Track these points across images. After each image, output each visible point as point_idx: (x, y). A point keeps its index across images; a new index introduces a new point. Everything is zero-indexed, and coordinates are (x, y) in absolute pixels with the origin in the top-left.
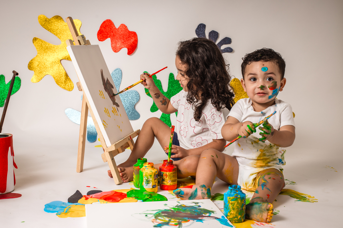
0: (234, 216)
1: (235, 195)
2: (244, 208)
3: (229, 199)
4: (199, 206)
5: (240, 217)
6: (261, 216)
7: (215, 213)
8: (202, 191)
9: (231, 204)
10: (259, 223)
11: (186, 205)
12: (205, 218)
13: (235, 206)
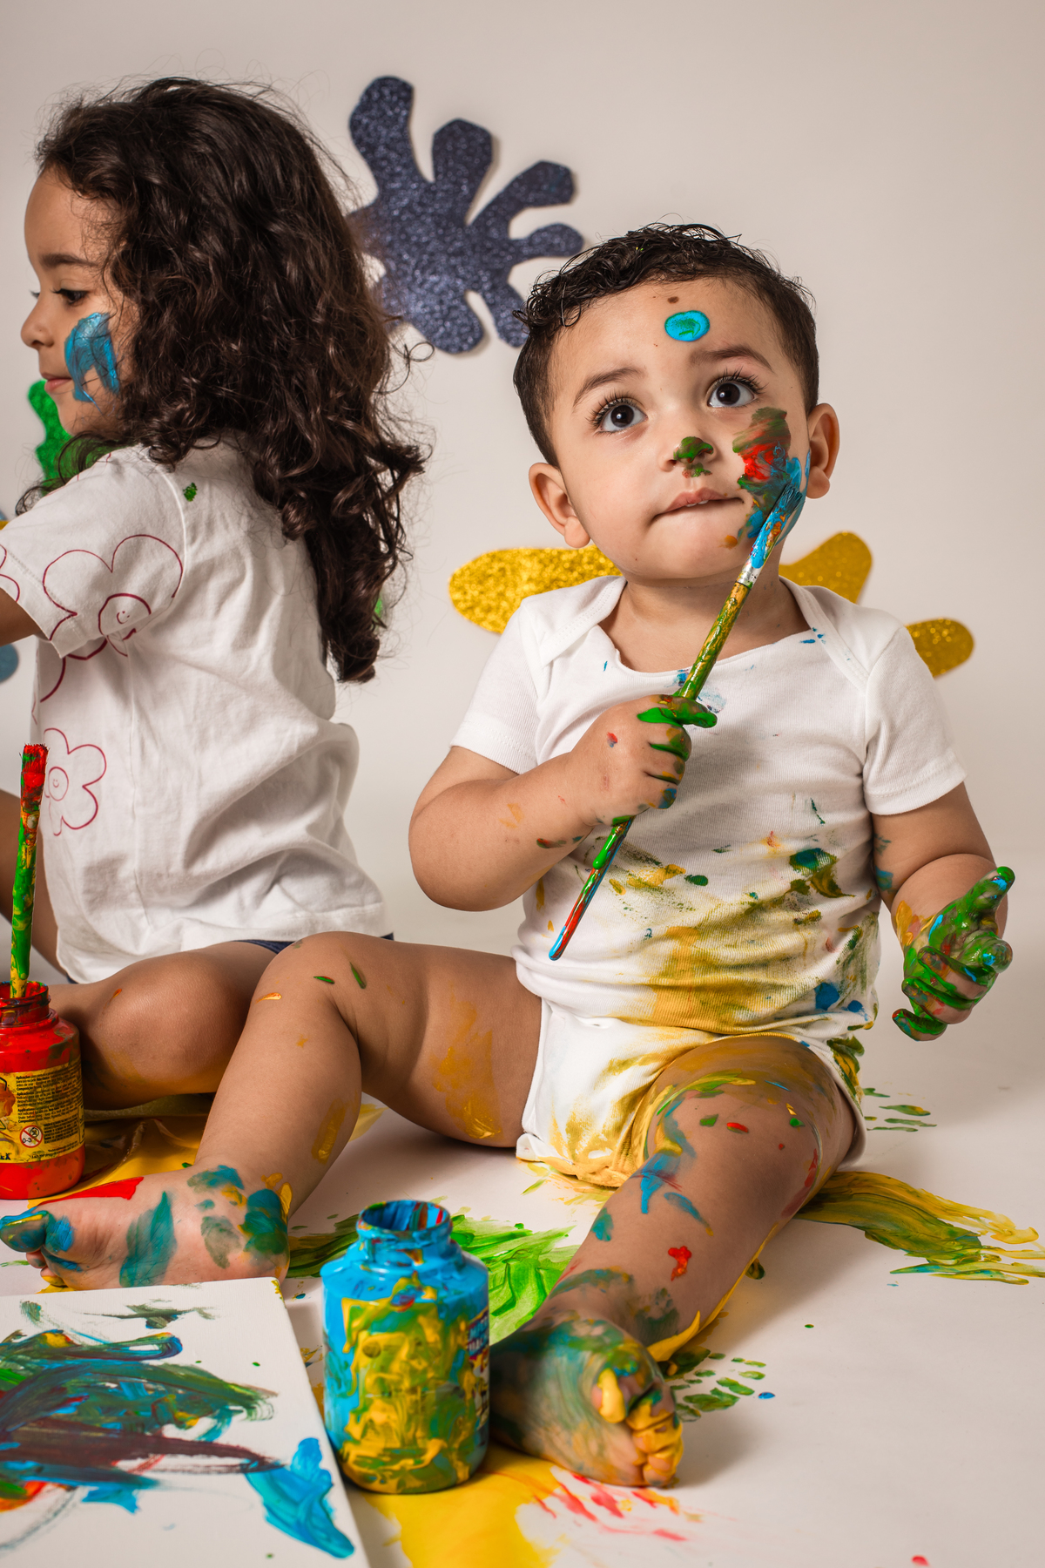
0: (396, 1444)
1: (401, 1285)
2: (476, 1376)
3: (354, 1313)
4: (172, 1346)
5: (442, 1451)
6: (594, 1447)
7: (262, 1409)
8: (209, 1213)
9: (371, 1353)
10: (583, 1492)
11: (78, 1340)
12: (167, 1461)
13: (396, 1367)
